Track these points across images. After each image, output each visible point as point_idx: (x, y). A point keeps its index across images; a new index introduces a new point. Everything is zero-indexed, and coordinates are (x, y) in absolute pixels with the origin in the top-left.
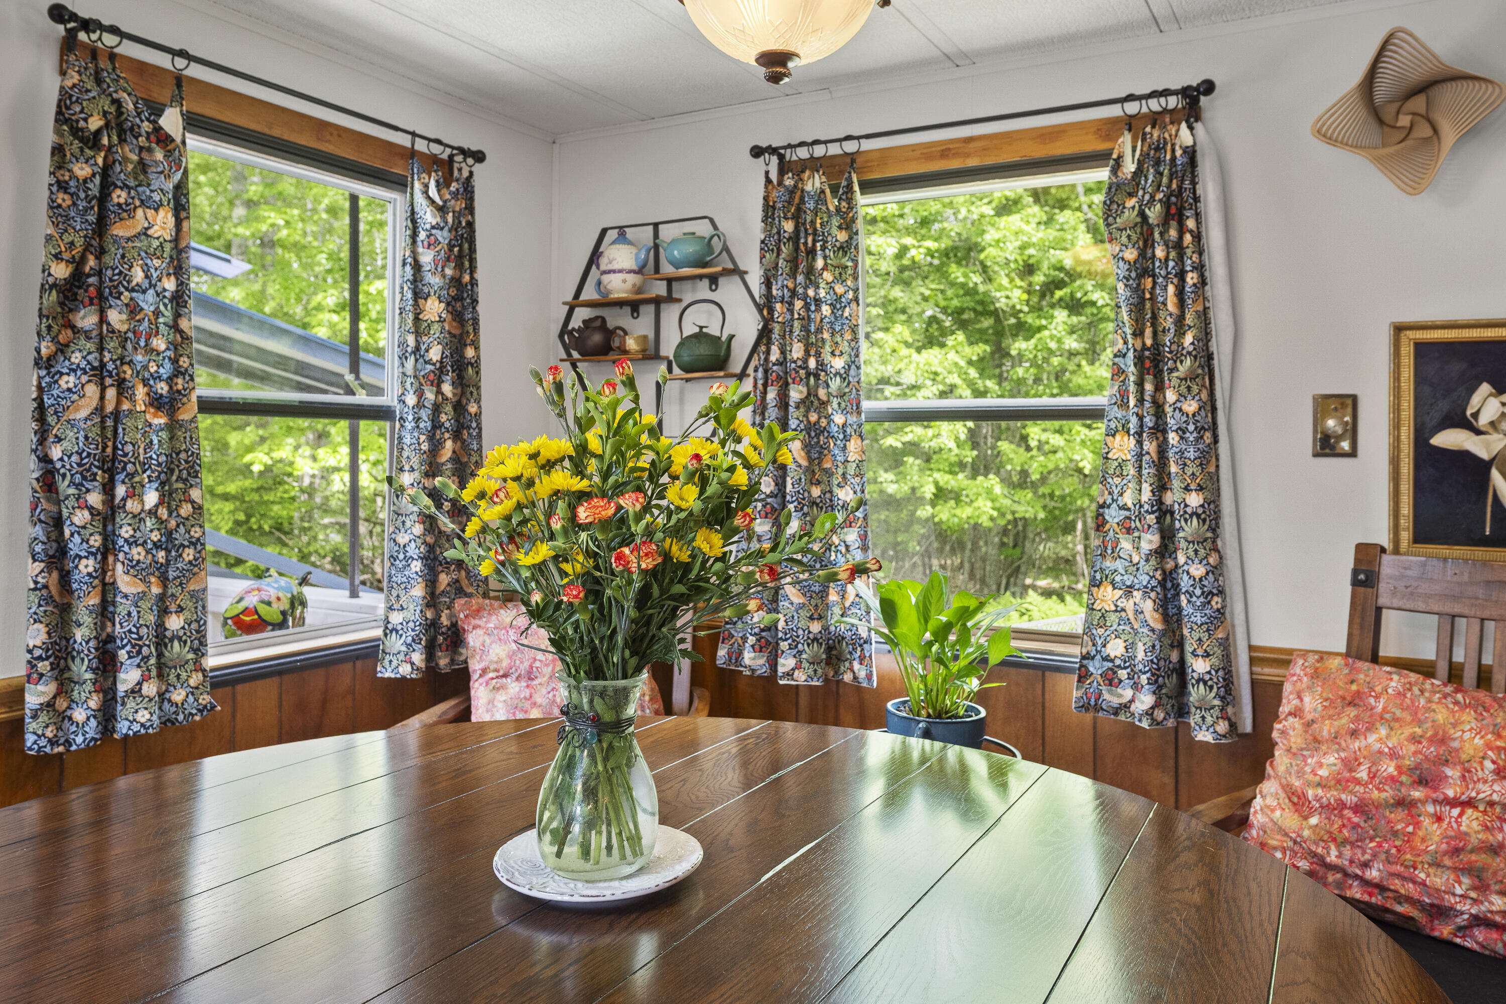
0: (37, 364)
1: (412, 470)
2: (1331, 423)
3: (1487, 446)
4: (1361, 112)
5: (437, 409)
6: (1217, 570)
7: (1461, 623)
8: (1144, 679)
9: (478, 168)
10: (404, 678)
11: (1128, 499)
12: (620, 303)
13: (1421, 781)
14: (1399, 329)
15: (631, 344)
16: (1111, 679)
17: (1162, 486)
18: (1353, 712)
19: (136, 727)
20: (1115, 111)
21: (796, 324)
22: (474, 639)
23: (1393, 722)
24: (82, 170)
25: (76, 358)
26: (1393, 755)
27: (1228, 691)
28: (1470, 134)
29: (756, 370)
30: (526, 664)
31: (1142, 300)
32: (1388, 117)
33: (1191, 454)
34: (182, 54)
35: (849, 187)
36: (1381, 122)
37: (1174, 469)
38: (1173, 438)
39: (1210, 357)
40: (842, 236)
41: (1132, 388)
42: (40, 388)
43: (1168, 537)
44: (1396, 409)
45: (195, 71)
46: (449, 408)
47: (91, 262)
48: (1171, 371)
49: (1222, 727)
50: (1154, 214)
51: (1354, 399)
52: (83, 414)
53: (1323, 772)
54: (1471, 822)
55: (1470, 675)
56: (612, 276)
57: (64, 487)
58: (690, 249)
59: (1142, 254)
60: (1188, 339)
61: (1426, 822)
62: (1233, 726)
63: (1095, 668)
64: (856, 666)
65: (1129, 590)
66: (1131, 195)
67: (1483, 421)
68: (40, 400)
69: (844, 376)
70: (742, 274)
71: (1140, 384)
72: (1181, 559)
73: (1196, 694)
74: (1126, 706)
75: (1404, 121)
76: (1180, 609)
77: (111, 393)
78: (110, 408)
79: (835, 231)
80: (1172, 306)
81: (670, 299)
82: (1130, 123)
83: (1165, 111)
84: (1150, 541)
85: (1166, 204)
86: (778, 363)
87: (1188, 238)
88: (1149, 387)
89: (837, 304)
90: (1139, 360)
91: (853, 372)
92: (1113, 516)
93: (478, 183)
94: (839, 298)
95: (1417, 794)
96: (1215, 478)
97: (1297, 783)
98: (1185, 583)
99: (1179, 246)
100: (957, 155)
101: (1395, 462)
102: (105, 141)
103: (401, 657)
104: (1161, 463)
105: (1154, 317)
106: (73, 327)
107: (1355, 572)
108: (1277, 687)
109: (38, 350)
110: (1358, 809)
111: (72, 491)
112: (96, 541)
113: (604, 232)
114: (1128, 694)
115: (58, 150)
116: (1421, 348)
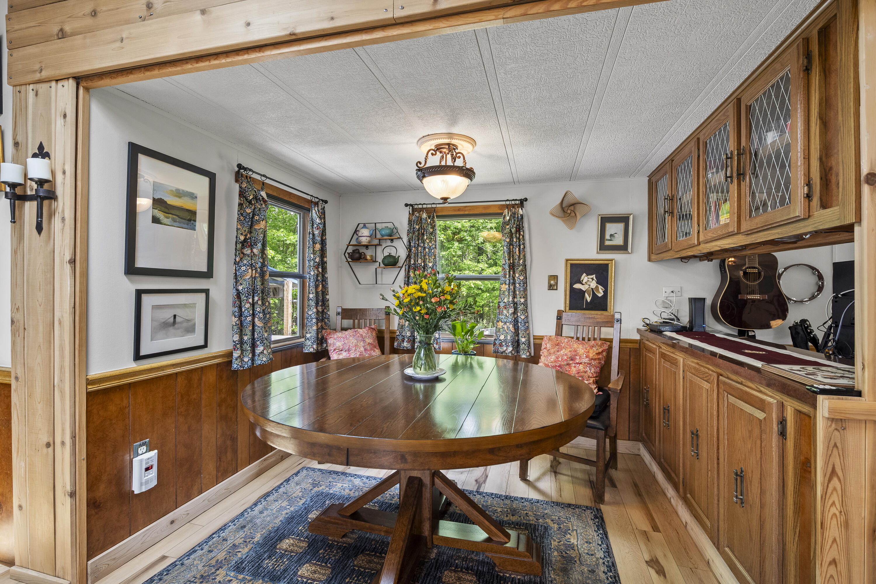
0: (235, 263)
1: (313, 293)
2: (552, 282)
3: (585, 288)
4: (560, 209)
5: (317, 276)
6: (527, 317)
7: (579, 327)
8: (510, 344)
9: (326, 206)
10: (311, 352)
11: (506, 300)
12: (364, 246)
13: (572, 360)
14: (567, 260)
15: (368, 258)
16: (501, 345)
17: (514, 297)
18: (558, 347)
19: (263, 362)
20: (504, 203)
21: (419, 254)
22: (330, 341)
23: (566, 348)
24: (249, 211)
25: (245, 262)
26: (566, 355)
27: (529, 346)
28: (584, 216)
29: (406, 266)
30: (348, 347)
31: (510, 251)
32: (565, 210)
33: (522, 289)
34: (264, 176)
35: (433, 217)
36: (564, 211)
37: (517, 293)
38: (517, 285)
39: (526, 266)
40: (431, 230)
41: (508, 273)
42: (236, 269)
43: (516, 309)
44: (566, 279)
45: (268, 181)
46: (321, 275)
47: (249, 236)
48: (517, 269)
49: (528, 354)
50: (513, 230)
51: (557, 276)
52: (248, 277)
53: (552, 360)
54: (581, 367)
55: (581, 339)
56: (362, 238)
57: (243, 297)
58: (388, 231)
59: (510, 240)
60: (521, 261)
61: (573, 368)
62: (530, 353)
63: (497, 342)
64: (435, 345)
65: (505, 323)
66: (507, 225)
67: (584, 282)
68: (236, 273)
69: (432, 268)
70: (402, 239)
71: (509, 272)
72: (519, 314)
73: (522, 346)
74: (504, 351)
75: (569, 212)
76: (518, 327)
77: (254, 271)
78: (254, 276)
79: (429, 229)
80: (517, 253)
81: (380, 245)
82: (507, 206)
83: (516, 204)
84: (511, 310)
85: (516, 228)
86: (413, 264)
87: (521, 237)
88: (511, 273)
89: (430, 249)
90: (509, 266)
91: (434, 267)
92: (502, 305)
93: (326, 209)
94: (430, 247)
95: (571, 362)
96: (526, 295)
97: (547, 363)
98: (520, 320)
99: (519, 239)
100: (462, 210)
101: (566, 291)
102: (253, 202)
103: (310, 346)
104: (514, 292)
105: (513, 256)
106: (243, 253)
107: (557, 316)
108: (540, 345)
109: (235, 260)
110: (559, 366)
111: (245, 298)
112: (251, 312)
113: (359, 224)
114: (505, 348)
115: (240, 205)
116: (572, 265)
